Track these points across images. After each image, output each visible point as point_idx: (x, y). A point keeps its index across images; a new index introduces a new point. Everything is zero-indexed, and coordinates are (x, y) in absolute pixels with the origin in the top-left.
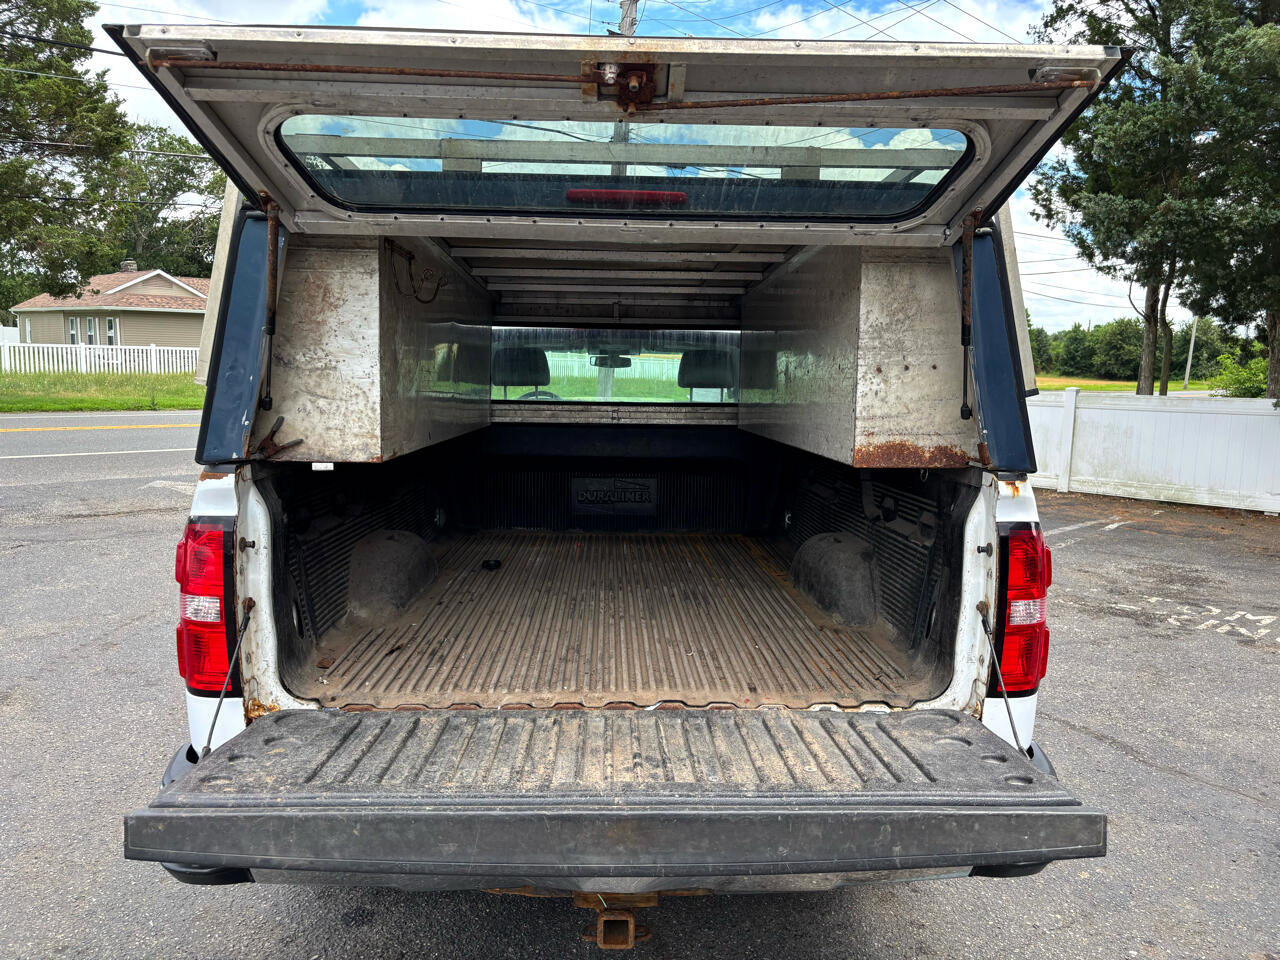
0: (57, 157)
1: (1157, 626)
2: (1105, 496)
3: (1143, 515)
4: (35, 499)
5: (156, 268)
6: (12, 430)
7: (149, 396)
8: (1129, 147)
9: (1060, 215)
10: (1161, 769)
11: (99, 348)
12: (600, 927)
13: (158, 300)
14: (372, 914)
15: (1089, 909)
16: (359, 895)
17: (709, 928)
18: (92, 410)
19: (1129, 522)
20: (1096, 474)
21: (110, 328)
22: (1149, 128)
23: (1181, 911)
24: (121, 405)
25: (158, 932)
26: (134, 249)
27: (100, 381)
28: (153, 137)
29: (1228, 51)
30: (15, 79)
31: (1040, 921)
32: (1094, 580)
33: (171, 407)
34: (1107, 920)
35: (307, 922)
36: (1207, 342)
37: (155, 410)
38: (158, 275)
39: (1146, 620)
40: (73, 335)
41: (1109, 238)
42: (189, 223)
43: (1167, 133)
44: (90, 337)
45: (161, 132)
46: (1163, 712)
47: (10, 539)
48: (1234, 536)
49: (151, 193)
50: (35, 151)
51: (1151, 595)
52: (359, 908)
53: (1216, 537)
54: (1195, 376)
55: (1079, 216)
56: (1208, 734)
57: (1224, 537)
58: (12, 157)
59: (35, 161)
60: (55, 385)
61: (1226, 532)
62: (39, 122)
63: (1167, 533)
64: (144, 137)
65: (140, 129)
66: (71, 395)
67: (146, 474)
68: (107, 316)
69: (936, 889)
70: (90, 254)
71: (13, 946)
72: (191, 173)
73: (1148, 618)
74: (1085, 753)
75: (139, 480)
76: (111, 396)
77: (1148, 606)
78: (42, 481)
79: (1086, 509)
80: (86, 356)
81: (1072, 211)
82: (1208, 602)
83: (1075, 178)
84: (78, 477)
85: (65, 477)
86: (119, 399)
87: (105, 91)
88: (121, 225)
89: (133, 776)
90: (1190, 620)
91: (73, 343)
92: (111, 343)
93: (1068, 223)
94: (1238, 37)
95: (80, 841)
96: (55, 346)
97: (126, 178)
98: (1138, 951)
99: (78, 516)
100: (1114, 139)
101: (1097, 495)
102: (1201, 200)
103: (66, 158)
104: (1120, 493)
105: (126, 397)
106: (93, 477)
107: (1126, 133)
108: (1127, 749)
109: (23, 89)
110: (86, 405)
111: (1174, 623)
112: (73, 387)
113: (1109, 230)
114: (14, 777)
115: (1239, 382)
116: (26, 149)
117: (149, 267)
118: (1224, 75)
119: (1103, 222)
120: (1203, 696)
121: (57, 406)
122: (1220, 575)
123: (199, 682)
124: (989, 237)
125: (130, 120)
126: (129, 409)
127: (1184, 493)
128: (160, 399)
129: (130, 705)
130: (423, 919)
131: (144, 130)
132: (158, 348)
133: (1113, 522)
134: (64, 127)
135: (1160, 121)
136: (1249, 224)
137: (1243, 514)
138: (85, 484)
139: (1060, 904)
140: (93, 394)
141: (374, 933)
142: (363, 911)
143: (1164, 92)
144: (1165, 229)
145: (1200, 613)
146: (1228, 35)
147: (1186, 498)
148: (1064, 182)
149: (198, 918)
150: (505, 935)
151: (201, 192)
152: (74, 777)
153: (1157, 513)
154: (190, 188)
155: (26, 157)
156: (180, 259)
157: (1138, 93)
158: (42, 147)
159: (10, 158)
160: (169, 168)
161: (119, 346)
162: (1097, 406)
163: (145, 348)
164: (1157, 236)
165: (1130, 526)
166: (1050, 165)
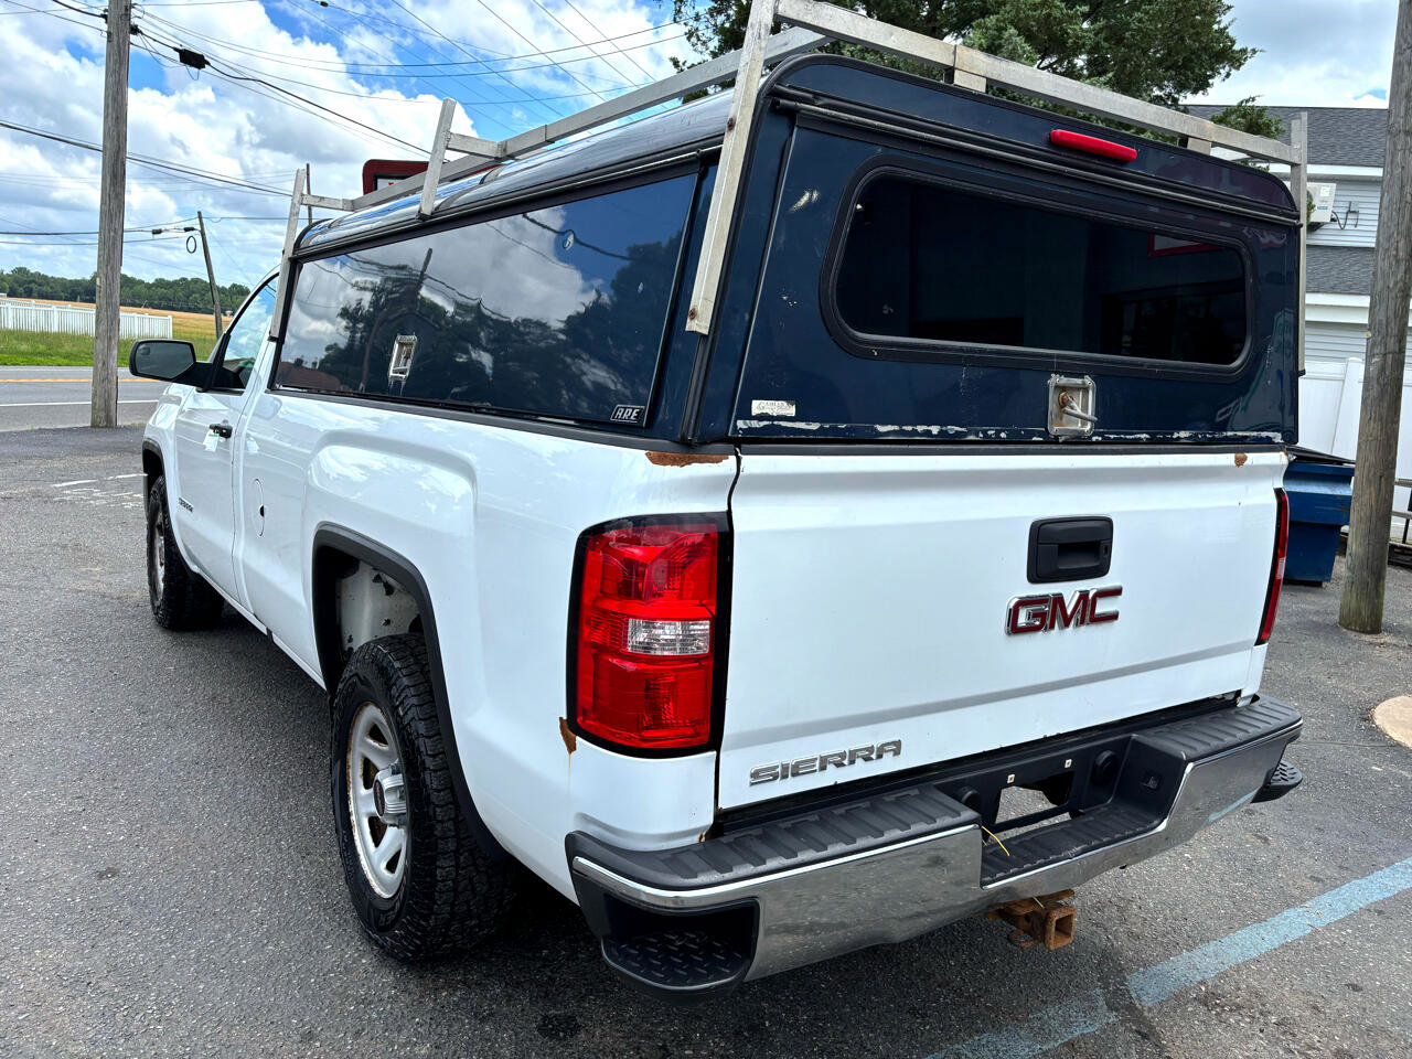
12: (1053, 927)
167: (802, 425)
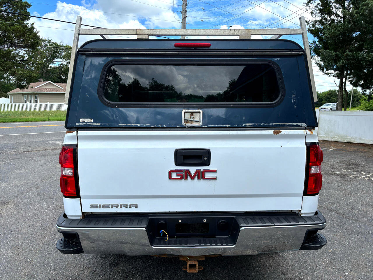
0: (20, 48)
1: (347, 178)
2: (328, 141)
3: (340, 146)
4: (15, 147)
5: (48, 81)
6: (9, 127)
7: (47, 117)
8: (334, 37)
9: (314, 58)
10: (352, 220)
11: (33, 104)
12: (188, 266)
13: (50, 90)
14: (118, 264)
15: (332, 261)
16: (114, 258)
17: (218, 267)
18: (31, 121)
19: (336, 148)
20: (325, 134)
21: (36, 98)
22: (340, 31)
23: (360, 261)
24: (39, 120)
25: (55, 270)
26: (42, 75)
27: (33, 113)
28: (47, 43)
29: (364, 7)
30: (8, 26)
31: (318, 264)
32: (327, 165)
33: (54, 120)
34: (338, 264)
35: (99, 266)
36: (356, 96)
37: (49, 121)
38: (49, 82)
39: (343, 176)
40: (25, 100)
41: (329, 64)
42: (58, 67)
43: (346, 32)
44: (30, 101)
45: (49, 41)
46: (350, 203)
47: (9, 158)
48: (368, 152)
49: (47, 59)
50: (13, 47)
51: (344, 169)
52: (114, 262)
53: (362, 152)
54: (353, 106)
55: (319, 58)
56: (364, 209)
57: (365, 152)
58: (7, 49)
59: (14, 49)
60: (21, 114)
61: (365, 151)
62: (14, 39)
63: (348, 151)
64: (45, 43)
65: (43, 40)
66: (25, 117)
67: (47, 139)
68: (35, 95)
69: (286, 255)
70: (30, 76)
71: (12, 274)
72: (58, 53)
73: (344, 176)
74: (328, 215)
75: (45, 141)
76: (37, 117)
77: (344, 172)
78: (17, 142)
79: (323, 145)
80: (29, 106)
81: (317, 56)
82: (361, 171)
83: (318, 46)
84: (28, 140)
85: (24, 140)
86: (39, 118)
87: (33, 29)
88: (39, 68)
89: (46, 225)
90: (356, 176)
91: (25, 102)
92: (36, 102)
93: (316, 60)
94: (367, 3)
95: (31, 243)
96: (20, 103)
97: (40, 55)
98: (348, 273)
99: (28, 151)
100: (329, 34)
101: (326, 141)
102: (356, 52)
103: (23, 49)
104: (333, 140)
105: (41, 118)
106: (32, 140)
107: (333, 33)
108: (341, 214)
109: (10, 29)
110: (30, 120)
111: (352, 177)
112: (26, 115)
113: (329, 61)
114: (12, 225)
115: (366, 107)
116: (11, 46)
117: (47, 80)
118: (362, 15)
119: (327, 59)
120: (362, 198)
121: (21, 120)
122: (365, 163)
123: (67, 194)
124: (303, 55)
125: (41, 37)
126: (42, 121)
127: (352, 140)
128: (51, 118)
129: (45, 204)
130: (133, 265)
131: (45, 41)
132: (50, 103)
133: (331, 148)
134: (22, 40)
135: (343, 29)
136: (371, 59)
137: (370, 145)
138: (30, 142)
139: (324, 259)
140: (32, 117)
141: (119, 269)
142: (115, 263)
143: (344, 21)
144: (346, 61)
145: (359, 174)
146: (364, 3)
147: (353, 141)
148: (315, 48)
149: (67, 265)
150: (157, 270)
151: (61, 58)
152: (29, 225)
153: (344, 145)
154: (58, 57)
155: (11, 49)
156: (55, 78)
157: (336, 21)
158: (16, 46)
159: (6, 49)
160: (52, 52)
161: (39, 103)
162: (326, 114)
163: (46, 103)
164: (344, 63)
165: (336, 149)
166: (311, 43)
167: (95, 124)
